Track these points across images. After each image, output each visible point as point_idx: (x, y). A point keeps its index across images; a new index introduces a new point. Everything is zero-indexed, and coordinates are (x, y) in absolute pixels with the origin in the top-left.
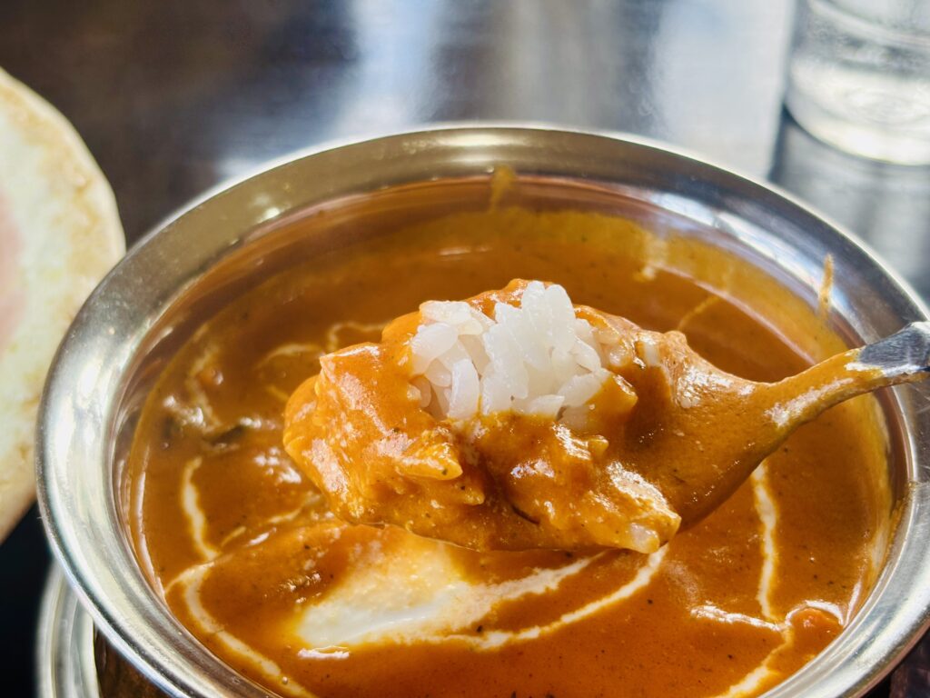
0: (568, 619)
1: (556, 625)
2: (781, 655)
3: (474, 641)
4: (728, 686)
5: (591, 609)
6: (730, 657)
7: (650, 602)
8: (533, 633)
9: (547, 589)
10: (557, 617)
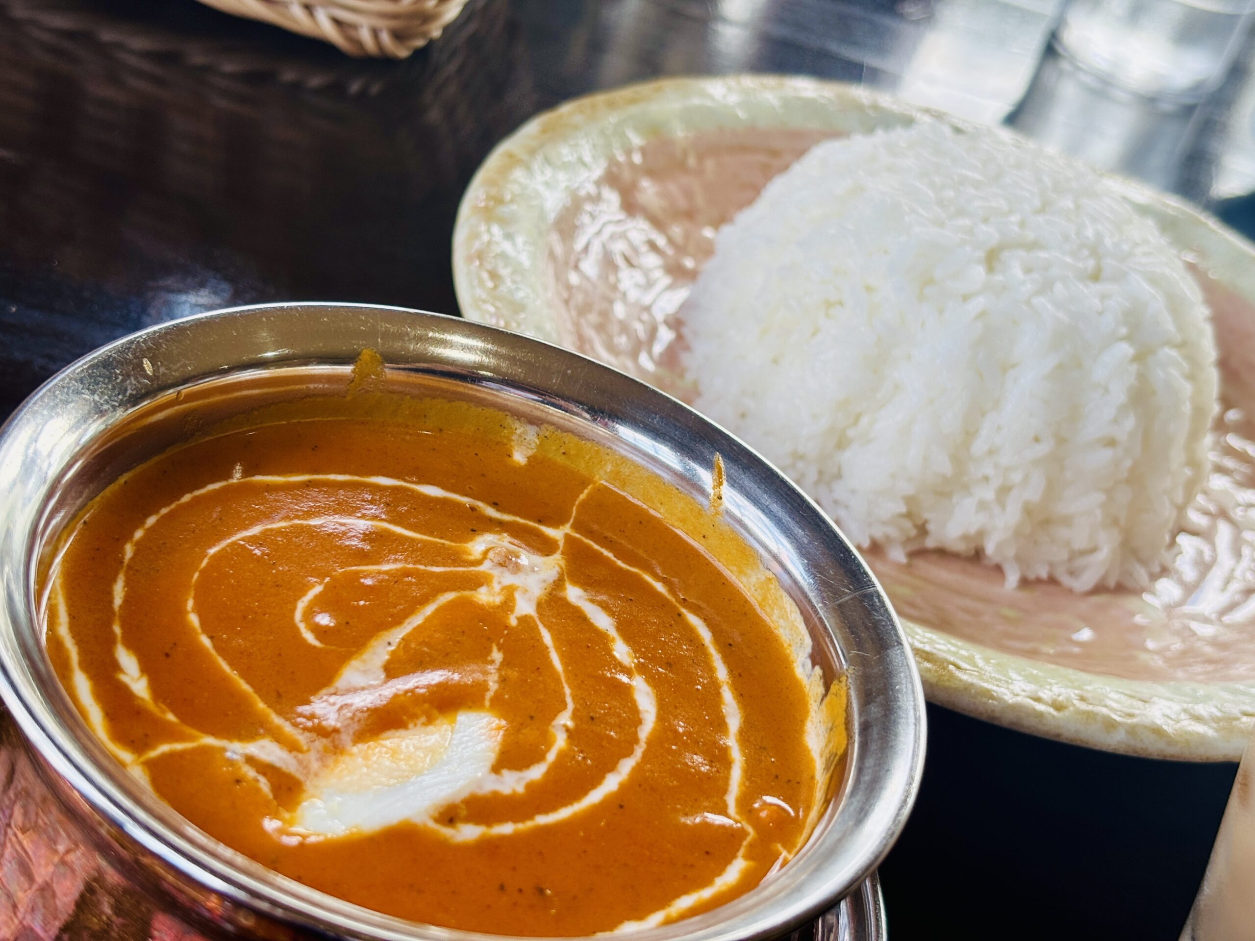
0: (542, 820)
1: (529, 824)
2: (751, 846)
3: (446, 832)
4: (713, 878)
5: (564, 813)
6: (707, 853)
7: (621, 807)
8: (507, 829)
9: (514, 791)
10: (531, 817)
